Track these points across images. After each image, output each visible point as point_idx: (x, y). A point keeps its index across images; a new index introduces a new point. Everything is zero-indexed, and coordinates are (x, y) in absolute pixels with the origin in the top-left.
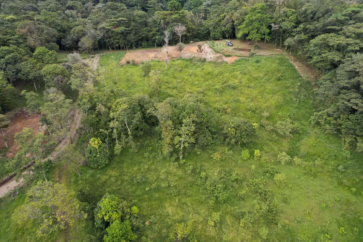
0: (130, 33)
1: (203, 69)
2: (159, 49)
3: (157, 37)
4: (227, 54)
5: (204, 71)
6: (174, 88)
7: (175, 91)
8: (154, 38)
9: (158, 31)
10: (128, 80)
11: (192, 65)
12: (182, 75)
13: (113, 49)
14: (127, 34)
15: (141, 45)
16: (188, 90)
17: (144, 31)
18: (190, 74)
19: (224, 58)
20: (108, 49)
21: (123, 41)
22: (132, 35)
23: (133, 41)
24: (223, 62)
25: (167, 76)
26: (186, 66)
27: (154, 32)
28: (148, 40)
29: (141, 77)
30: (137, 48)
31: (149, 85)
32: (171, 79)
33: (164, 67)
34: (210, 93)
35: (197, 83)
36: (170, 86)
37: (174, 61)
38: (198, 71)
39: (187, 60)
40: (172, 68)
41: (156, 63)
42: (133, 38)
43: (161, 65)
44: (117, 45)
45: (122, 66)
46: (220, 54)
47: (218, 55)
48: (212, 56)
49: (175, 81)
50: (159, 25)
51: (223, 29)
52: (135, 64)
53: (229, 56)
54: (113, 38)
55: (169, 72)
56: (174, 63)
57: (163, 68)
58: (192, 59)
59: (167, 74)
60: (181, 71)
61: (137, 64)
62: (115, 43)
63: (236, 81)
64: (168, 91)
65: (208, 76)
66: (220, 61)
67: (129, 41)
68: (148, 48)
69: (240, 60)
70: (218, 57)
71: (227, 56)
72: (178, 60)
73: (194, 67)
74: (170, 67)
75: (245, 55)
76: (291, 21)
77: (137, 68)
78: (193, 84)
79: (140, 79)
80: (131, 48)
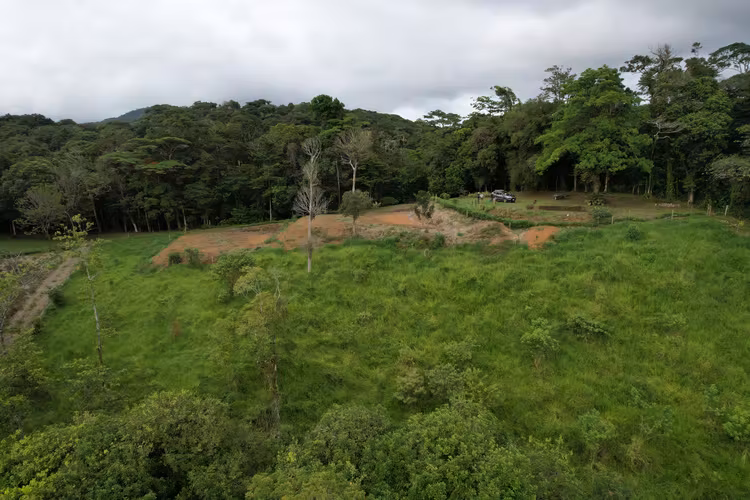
0: (194, 181)
1: (447, 270)
2: (281, 224)
3: (275, 190)
4: (515, 221)
5: (451, 275)
6: (344, 346)
7: (347, 358)
8: (267, 193)
9: (280, 173)
11: (400, 257)
12: (368, 293)
13: (144, 229)
14: (186, 181)
15: (229, 216)
16: (405, 351)
17: (236, 177)
18: (401, 287)
19: (506, 230)
20: (131, 229)
21: (174, 204)
22: (201, 185)
23: (202, 202)
24: (508, 246)
25: (313, 297)
26: (382, 264)
27: (266, 176)
28: (247, 203)
29: (212, 307)
30: (216, 223)
32: (329, 309)
33: (303, 267)
34: (501, 361)
35: (433, 320)
36: (328, 336)
37: (333, 248)
38: (428, 278)
39: (380, 245)
40: (329, 272)
41: (274, 256)
42: (206, 193)
43: (290, 264)
44: (153, 214)
45: (154, 270)
46: (491, 223)
47: (485, 225)
48: (463, 230)
49: (344, 317)
50: (284, 155)
52: (196, 262)
53: (525, 226)
54: (139, 195)
55: (319, 286)
56: (333, 254)
57: (300, 273)
58: (397, 241)
59: (311, 293)
60: (363, 280)
61: (205, 263)
62: (146, 206)
63: (593, 307)
64: (322, 359)
65: (472, 295)
66: (496, 241)
67: (190, 204)
68: (248, 223)
69: (569, 236)
70: (484, 231)
71: (515, 227)
72: (347, 244)
73: (411, 266)
74: (324, 269)
75: (578, 221)
76: (719, 110)
77: (203, 276)
78: (417, 327)
79: (210, 313)
80: (197, 224)
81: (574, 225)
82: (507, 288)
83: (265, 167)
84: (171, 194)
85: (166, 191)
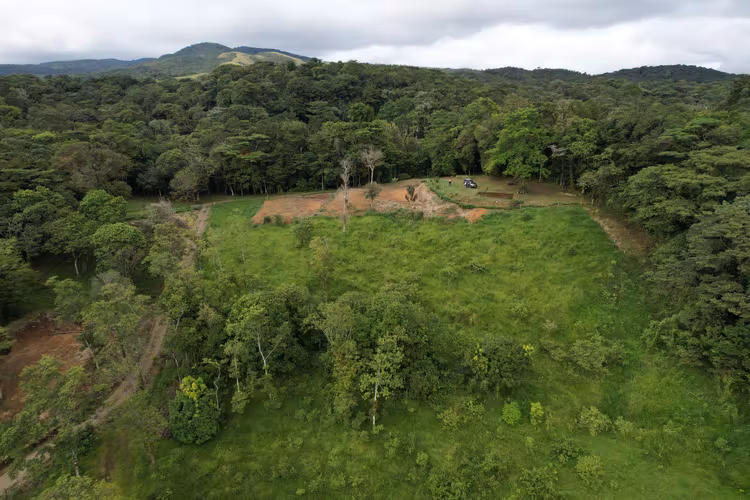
0: (272, 163)
1: (419, 233)
2: (329, 193)
3: (326, 171)
4: (466, 204)
5: (421, 237)
6: (359, 272)
7: (361, 278)
8: (320, 173)
9: (329, 159)
10: (266, 256)
11: (395, 225)
12: (375, 244)
13: (238, 193)
14: (268, 164)
15: (295, 186)
16: (387, 275)
17: (300, 160)
18: (392, 243)
19: (459, 210)
20: (229, 193)
21: (260, 178)
22: (276, 166)
23: (277, 178)
24: (458, 219)
25: (345, 246)
26: (384, 229)
27: (320, 161)
28: (307, 177)
29: (292, 250)
30: (285, 191)
31: (309, 265)
32: (354, 253)
33: (340, 229)
34: (433, 282)
35: (405, 261)
36: (351, 267)
37: (359, 217)
38: (408, 238)
39: (386, 216)
40: (356, 232)
41: (325, 221)
42: (280, 172)
43: (334, 226)
44: (246, 186)
45: (256, 226)
46: (452, 204)
47: (448, 205)
48: (436, 208)
49: (361, 258)
50: (332, 147)
51: (457, 155)
52: (280, 223)
53: (470, 208)
54: (237, 174)
55: (349, 240)
56: (359, 221)
57: (339, 232)
58: (396, 214)
59: (345, 244)
60: (373, 238)
61: (286, 223)
62: (242, 181)
63: (486, 257)
64: (348, 278)
65: (429, 248)
66: (452, 216)
67: (270, 178)
68: (308, 191)
69: (492, 215)
70: (447, 210)
71: (465, 208)
72: (367, 215)
73: (400, 230)
74: (352, 230)
75: (501, 206)
76: (589, 141)
77: (285, 232)
78: (397, 264)
79: (291, 253)
80: (274, 191)
81: (499, 208)
82: (447, 246)
83: (320, 155)
84: (259, 172)
85: (255, 171)
